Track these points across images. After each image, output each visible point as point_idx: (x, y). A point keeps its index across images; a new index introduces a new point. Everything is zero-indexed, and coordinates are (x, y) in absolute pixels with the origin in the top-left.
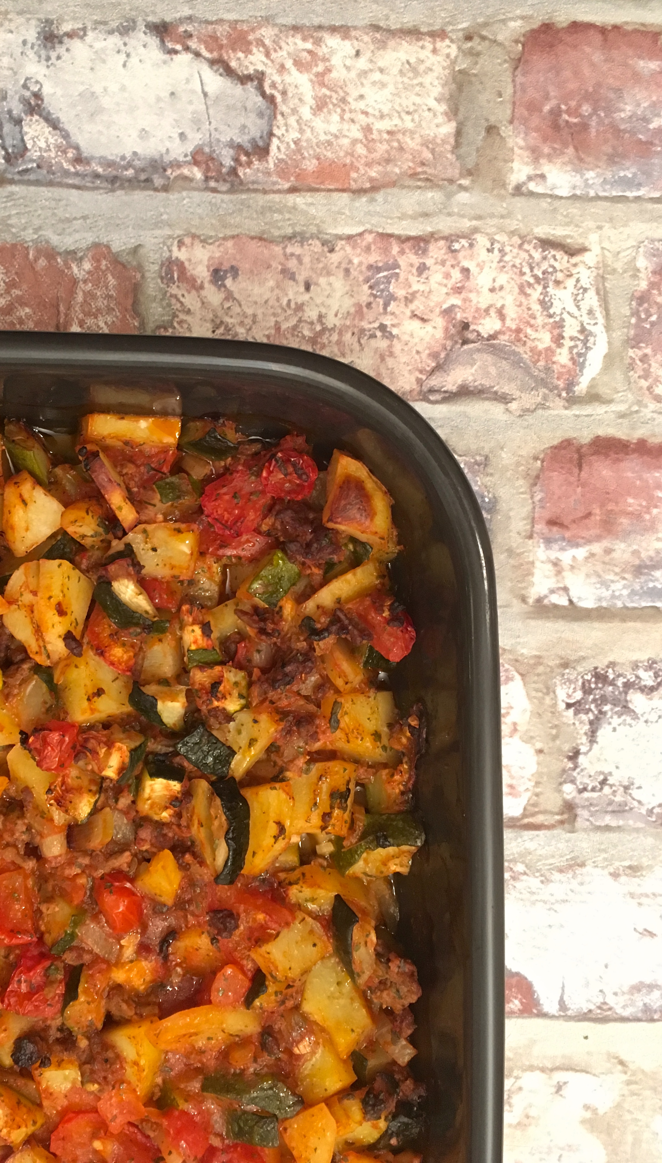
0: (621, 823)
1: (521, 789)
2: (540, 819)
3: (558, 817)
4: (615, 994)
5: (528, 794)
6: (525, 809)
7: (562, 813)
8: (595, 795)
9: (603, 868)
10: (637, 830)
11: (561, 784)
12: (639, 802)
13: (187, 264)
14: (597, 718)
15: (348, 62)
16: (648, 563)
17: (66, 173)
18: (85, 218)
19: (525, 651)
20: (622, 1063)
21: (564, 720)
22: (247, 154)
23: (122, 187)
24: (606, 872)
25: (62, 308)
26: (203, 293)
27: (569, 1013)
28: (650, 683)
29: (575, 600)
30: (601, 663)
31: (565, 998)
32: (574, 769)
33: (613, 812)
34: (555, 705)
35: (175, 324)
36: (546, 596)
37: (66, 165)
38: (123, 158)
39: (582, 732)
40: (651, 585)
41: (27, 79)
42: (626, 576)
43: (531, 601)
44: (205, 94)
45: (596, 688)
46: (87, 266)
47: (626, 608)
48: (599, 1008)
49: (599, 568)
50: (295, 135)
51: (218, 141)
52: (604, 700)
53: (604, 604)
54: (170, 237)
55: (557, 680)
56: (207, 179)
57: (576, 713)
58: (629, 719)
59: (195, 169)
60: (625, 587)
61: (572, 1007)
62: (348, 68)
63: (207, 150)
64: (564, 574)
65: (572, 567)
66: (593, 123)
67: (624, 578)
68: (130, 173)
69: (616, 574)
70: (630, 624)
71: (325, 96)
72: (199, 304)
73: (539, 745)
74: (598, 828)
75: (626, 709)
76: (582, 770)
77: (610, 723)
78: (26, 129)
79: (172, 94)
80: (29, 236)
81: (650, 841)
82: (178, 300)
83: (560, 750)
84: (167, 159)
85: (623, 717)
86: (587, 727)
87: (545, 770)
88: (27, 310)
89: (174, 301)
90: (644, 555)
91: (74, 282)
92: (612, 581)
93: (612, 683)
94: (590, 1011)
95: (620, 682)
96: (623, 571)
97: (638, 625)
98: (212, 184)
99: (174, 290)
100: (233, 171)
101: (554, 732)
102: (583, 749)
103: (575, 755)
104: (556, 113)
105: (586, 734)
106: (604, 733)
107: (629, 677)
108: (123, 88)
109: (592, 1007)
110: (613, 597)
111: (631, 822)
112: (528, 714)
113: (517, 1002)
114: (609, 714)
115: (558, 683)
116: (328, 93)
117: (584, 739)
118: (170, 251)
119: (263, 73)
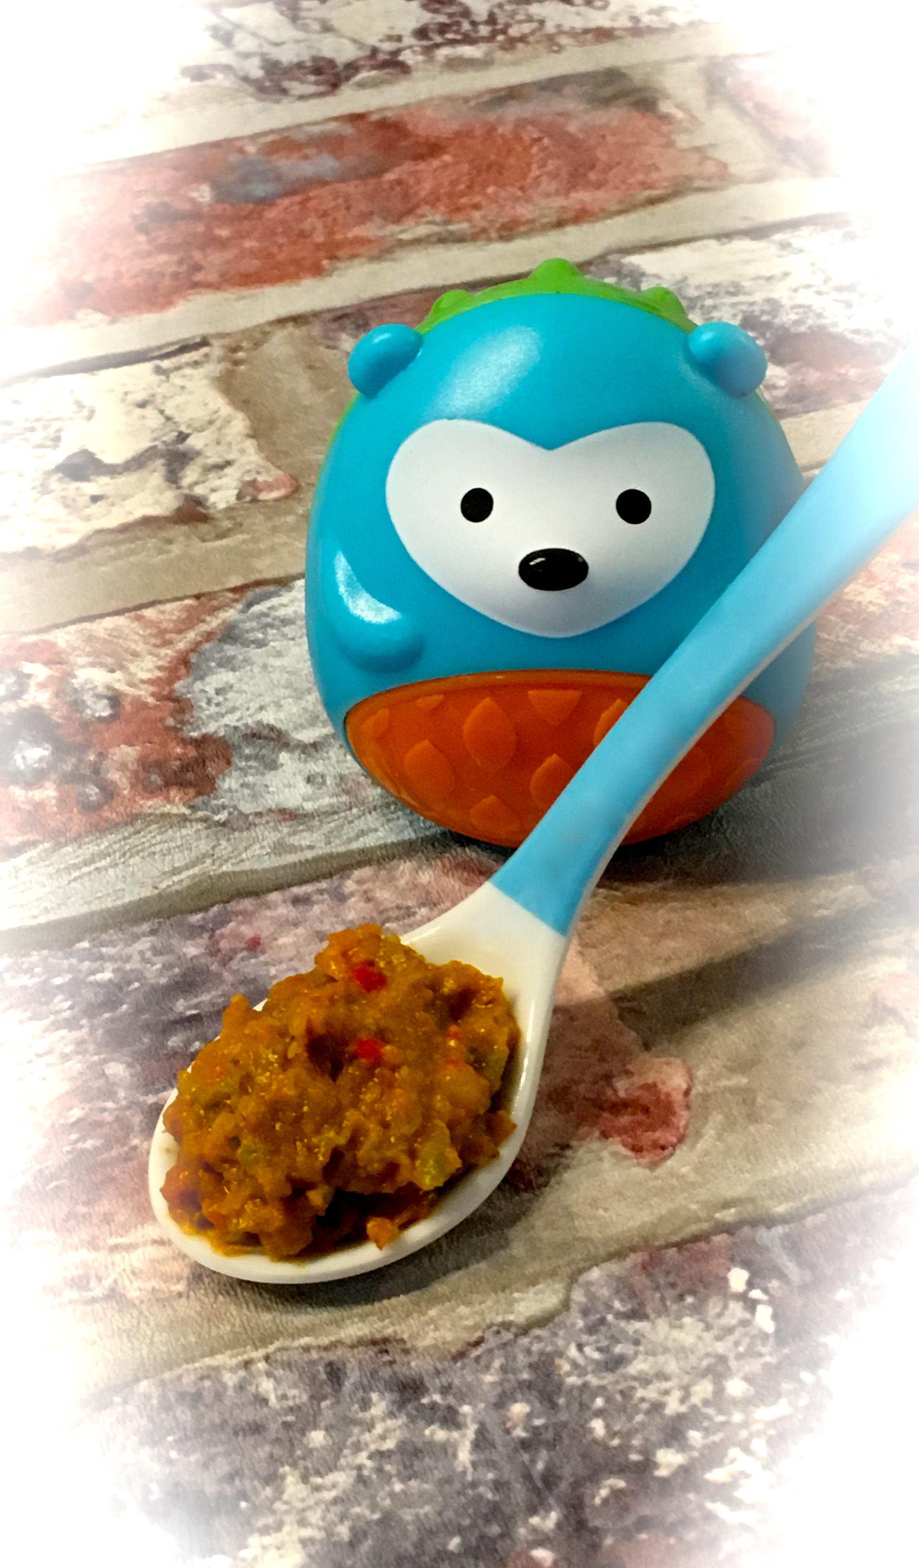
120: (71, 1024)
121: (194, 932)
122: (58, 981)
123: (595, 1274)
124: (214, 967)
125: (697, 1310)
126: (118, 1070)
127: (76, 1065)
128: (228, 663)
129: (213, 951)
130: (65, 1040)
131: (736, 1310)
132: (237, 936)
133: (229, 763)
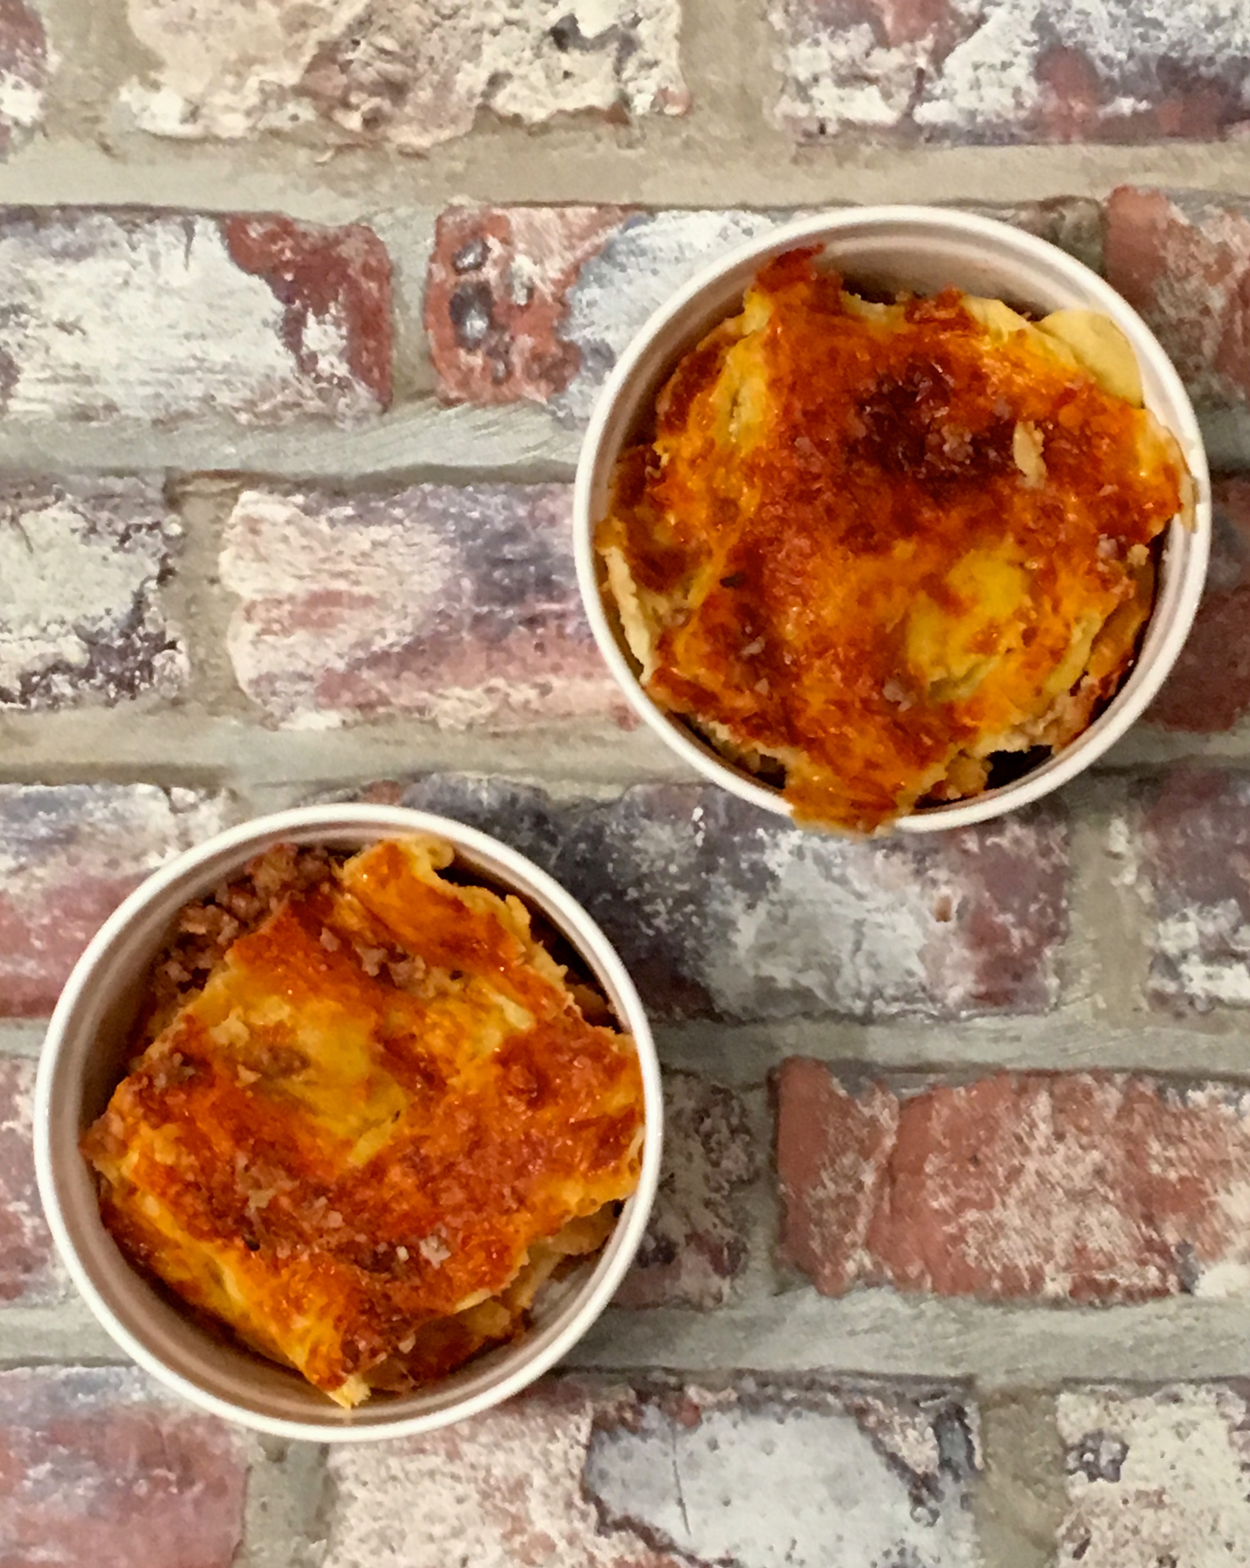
0: (101, 481)
1: (239, 529)
2: (216, 486)
3: (189, 488)
4: (114, 244)
5: (232, 520)
6: (236, 500)
7: (184, 494)
8: (136, 520)
9: (127, 417)
10: (79, 471)
11: (184, 535)
12: (74, 510)
13: (710, 1268)
14: (133, 628)
15: (478, 1549)
16: (56, 847)
17: (877, 1394)
18: (852, 1333)
19: (234, 722)
20: (106, 149)
21: (179, 625)
22: (623, 1422)
23: (800, 1375)
24: (123, 412)
25: (886, 1207)
26: (686, 1230)
27: (179, 219)
28: (57, 678)
29: (161, 794)
30: (125, 705)
31: (184, 240)
32: (165, 557)
33: (112, 496)
34: (191, 647)
35: (726, 1185)
36: (202, 800)
37: (879, 1404)
38: (798, 1415)
39: (154, 609)
40: (53, 816)
41: (931, 1524)
42: (87, 829)
43: (224, 793)
44: (680, 1503)
45: (132, 670)
46: (851, 1267)
47: (89, 784)
48: (137, 226)
49: (126, 840)
50: (556, 1448)
51: (664, 1440)
52: (122, 654)
53: (120, 789)
54: (731, 1307)
55: (187, 680)
56: (680, 1388)
57: (162, 634)
58: (88, 625)
59: (696, 1400)
60: (91, 813)
61: (175, 228)
62: (478, 1541)
63: (680, 1427)
64: (176, 832)
65: (165, 840)
66: (131, 1469)
67: (91, 825)
68: (789, 1395)
69: (103, 832)
70: (83, 760)
71: (511, 1502)
72: (693, 1214)
73: (216, 590)
74: (133, 473)
75: (91, 641)
76: (154, 555)
77: (115, 621)
78: (934, 1454)
79: (727, 1503)
80: (931, 1307)
81: (61, 456)
82: (723, 1220)
83: (186, 582)
84: (737, 1413)
85: (95, 629)
86: (147, 615)
87: (207, 554)
88: (935, 1205)
89: (729, 1219)
90: (63, 858)
91: (868, 1245)
92: (108, 821)
93: (110, 677)
94: (150, 221)
95: (100, 678)
96: (92, 836)
97: (72, 760)
98: (672, 1380)
99: (729, 1234)
100: (643, 1397)
101: (193, 609)
102: (152, 584)
103: (164, 576)
104: (185, 1482)
105: (149, 606)
106: (123, 607)
107: (86, 686)
108: (796, 1512)
109: (147, 227)
110: (107, 800)
111: (87, 481)
112: (230, 634)
113: (253, 234)
114: (115, 633)
115: (186, 678)
116: (507, 1506)
117: (151, 598)
118: (732, 1287)
119: (599, 1532)
120: (451, 542)
121: (527, 499)
122: (453, 510)
123: (638, 788)
124: (529, 528)
125: (673, 824)
126: (467, 584)
127: (448, 573)
128: (600, 280)
129: (531, 515)
130: (445, 552)
131: (690, 829)
132: (546, 509)
133: (577, 369)
